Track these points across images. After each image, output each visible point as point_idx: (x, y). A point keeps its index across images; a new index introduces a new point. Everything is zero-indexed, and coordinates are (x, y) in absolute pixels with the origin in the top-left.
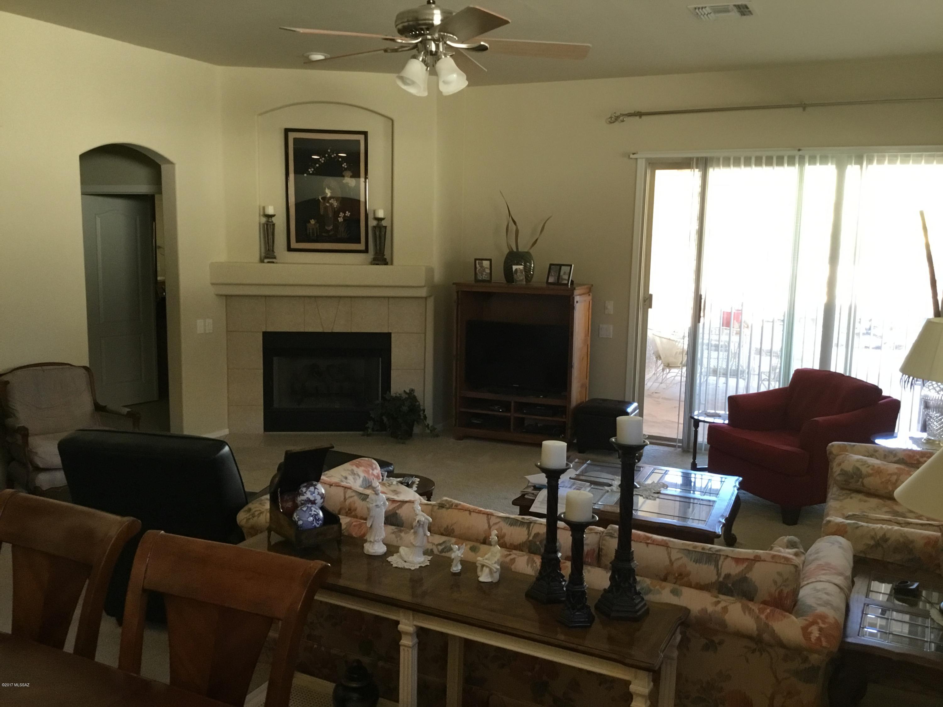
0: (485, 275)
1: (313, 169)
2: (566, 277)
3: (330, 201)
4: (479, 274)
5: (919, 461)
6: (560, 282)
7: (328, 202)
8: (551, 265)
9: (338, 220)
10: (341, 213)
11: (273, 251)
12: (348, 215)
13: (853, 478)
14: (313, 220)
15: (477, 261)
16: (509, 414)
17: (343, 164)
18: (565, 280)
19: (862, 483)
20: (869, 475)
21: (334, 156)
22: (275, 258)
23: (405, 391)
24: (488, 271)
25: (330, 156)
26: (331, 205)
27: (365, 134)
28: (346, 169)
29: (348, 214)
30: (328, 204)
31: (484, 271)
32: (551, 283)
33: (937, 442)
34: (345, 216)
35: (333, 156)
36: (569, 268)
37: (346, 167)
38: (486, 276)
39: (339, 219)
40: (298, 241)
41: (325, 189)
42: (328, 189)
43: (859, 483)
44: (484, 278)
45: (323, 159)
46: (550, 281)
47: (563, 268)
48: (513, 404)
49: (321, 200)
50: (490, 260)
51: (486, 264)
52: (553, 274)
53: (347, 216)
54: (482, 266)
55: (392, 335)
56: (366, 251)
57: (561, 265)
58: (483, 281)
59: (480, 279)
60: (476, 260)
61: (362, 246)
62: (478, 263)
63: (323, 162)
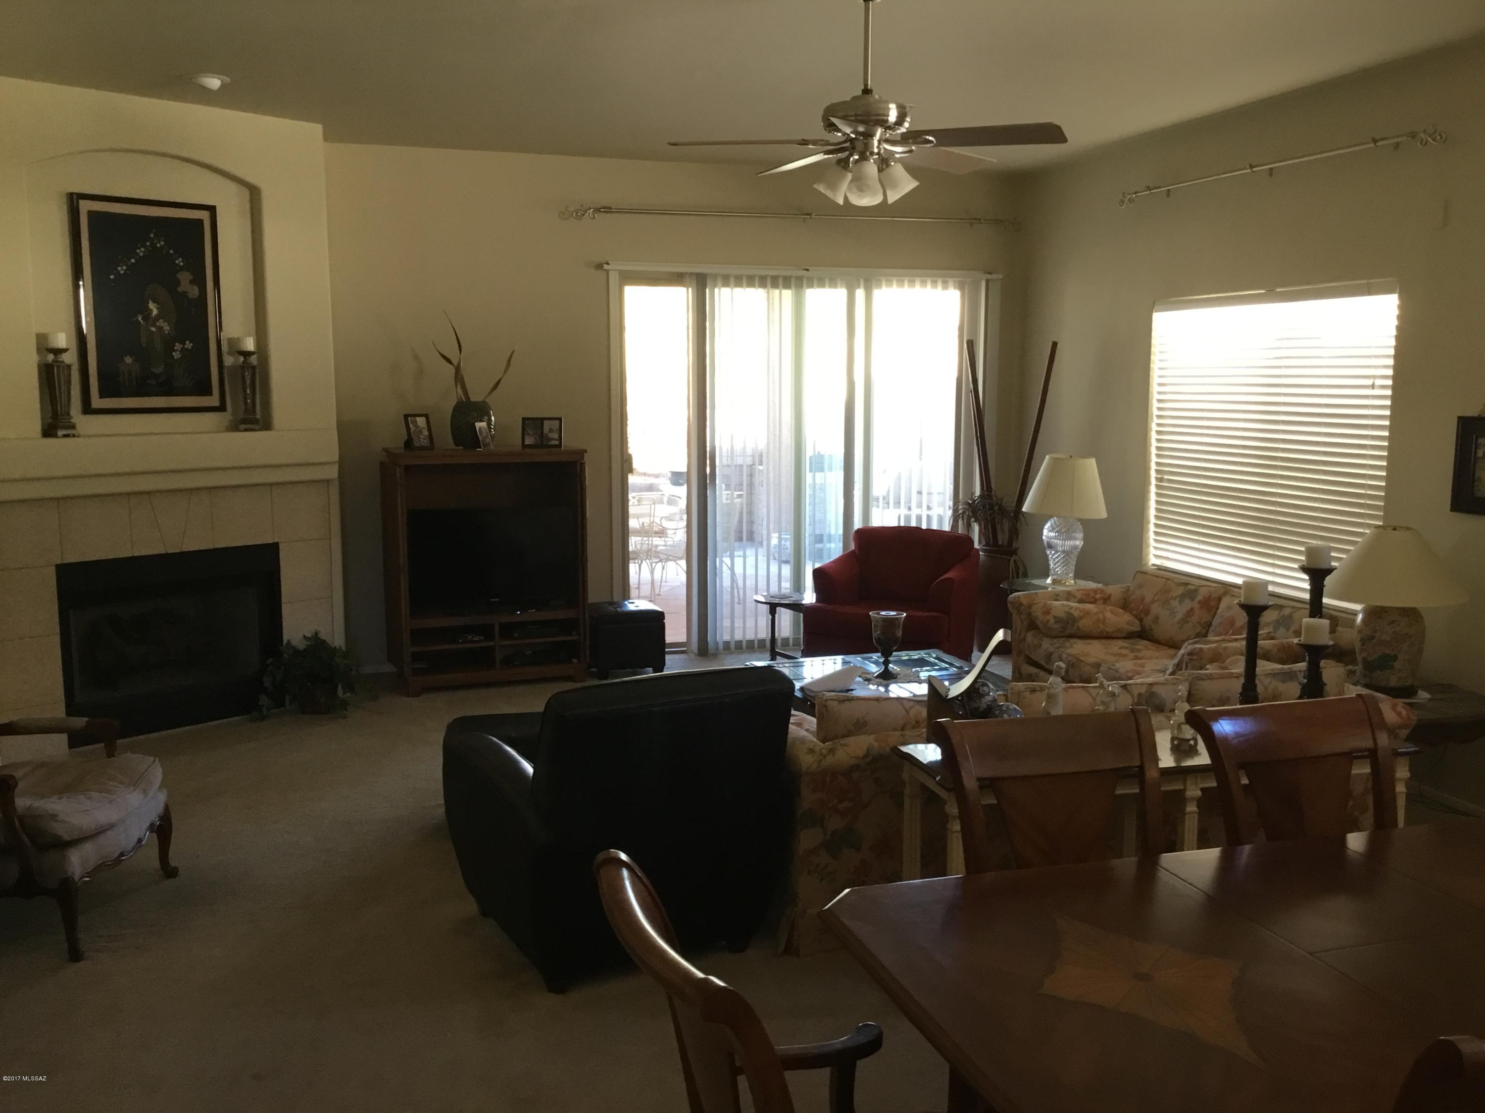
0: (424, 439)
1: (125, 268)
2: (556, 436)
3: (158, 324)
4: (415, 438)
5: (1095, 599)
6: (545, 443)
7: (154, 325)
8: (524, 419)
9: (173, 356)
10: (177, 344)
11: (68, 414)
12: (190, 348)
13: (1068, 623)
14: (128, 357)
15: (409, 418)
16: (492, 644)
17: (177, 259)
18: (554, 439)
19: (1078, 627)
20: (1081, 618)
21: (161, 246)
22: (73, 427)
23: (304, 636)
24: (426, 433)
25: (153, 245)
26: (160, 328)
27: (212, 209)
28: (182, 269)
29: (189, 345)
30: (153, 329)
31: (421, 432)
32: (529, 446)
33: (1064, 582)
34: (183, 349)
35: (158, 245)
36: (558, 422)
37: (181, 264)
38: (425, 441)
39: (174, 354)
40: (103, 395)
41: (148, 303)
42: (154, 302)
43: (1075, 627)
44: (423, 444)
45: (143, 249)
46: (526, 443)
47: (546, 423)
48: (497, 627)
49: (142, 321)
50: (426, 416)
51: (421, 421)
52: (531, 433)
53: (187, 349)
54: (416, 426)
55: (281, 546)
56: (222, 408)
57: (542, 420)
58: (422, 448)
59: (418, 445)
60: (406, 417)
61: (213, 400)
62: (411, 421)
63: (141, 254)
